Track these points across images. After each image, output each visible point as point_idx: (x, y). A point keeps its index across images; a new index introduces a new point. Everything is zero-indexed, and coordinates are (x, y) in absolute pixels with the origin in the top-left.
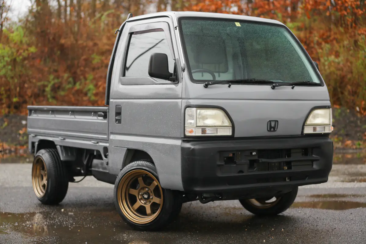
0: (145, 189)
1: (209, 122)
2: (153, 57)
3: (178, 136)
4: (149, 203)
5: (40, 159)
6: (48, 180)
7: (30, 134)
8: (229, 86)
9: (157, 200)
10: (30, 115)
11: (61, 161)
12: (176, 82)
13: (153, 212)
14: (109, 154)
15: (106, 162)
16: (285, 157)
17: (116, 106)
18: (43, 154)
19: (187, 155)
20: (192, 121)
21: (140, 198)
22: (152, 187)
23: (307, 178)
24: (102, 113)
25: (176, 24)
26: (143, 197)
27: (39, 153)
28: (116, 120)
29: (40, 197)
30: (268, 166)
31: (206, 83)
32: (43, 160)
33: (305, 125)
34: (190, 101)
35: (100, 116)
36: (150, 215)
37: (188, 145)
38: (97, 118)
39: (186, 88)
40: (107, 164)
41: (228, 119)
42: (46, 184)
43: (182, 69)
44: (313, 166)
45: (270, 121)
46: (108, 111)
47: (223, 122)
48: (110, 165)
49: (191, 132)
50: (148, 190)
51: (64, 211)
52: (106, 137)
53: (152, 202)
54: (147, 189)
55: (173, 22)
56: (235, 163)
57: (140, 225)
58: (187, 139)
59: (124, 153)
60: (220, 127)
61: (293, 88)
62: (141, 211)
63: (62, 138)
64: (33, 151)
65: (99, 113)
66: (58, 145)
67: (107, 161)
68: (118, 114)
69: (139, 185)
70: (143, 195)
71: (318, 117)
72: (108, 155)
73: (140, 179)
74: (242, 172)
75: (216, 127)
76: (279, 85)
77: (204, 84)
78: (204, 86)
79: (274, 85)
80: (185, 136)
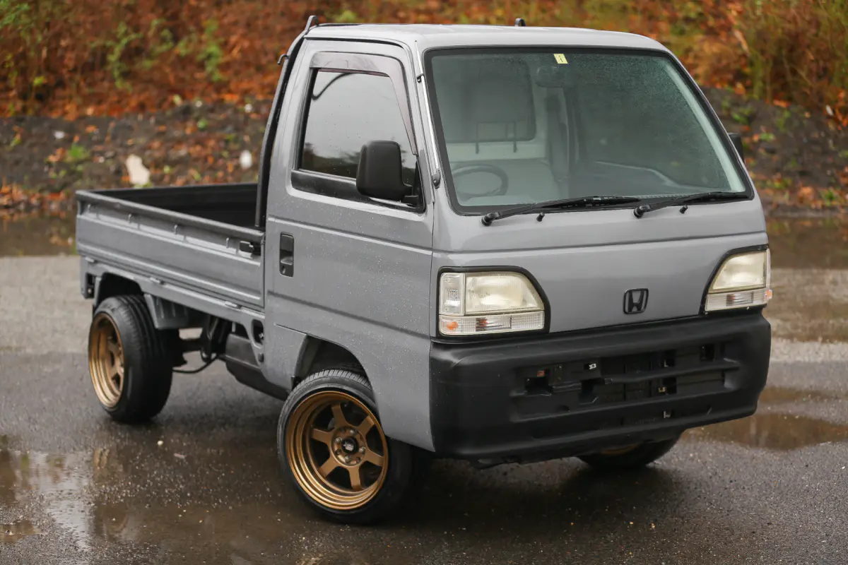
0: (348, 431)
1: (493, 301)
2: (368, 152)
3: (424, 331)
4: (357, 463)
5: (106, 319)
6: (126, 366)
7: (84, 256)
8: (540, 219)
9: (375, 458)
10: (82, 213)
11: (156, 330)
12: (419, 208)
13: (366, 482)
14: (265, 335)
15: (259, 355)
16: (663, 365)
17: (281, 234)
18: (113, 310)
19: (442, 377)
20: (455, 303)
21: (336, 449)
22: (363, 430)
23: (711, 409)
24: (249, 243)
25: (420, 70)
26: (344, 448)
27: (106, 306)
28: (282, 267)
29: (109, 406)
30: (624, 391)
31: (488, 215)
32: (112, 321)
33: (710, 292)
34: (451, 256)
35: (244, 248)
36: (358, 489)
37: (446, 356)
38: (237, 252)
39: (441, 219)
40: (262, 359)
41: (536, 293)
42: (122, 376)
43: (433, 180)
44: (723, 381)
45: (630, 292)
46: (262, 241)
47: (524, 301)
48: (268, 362)
49: (451, 328)
50: (354, 435)
51: (163, 445)
52: (258, 298)
53: (364, 459)
54: (352, 431)
55: (412, 63)
56: (550, 390)
57: (337, 512)
58: (443, 342)
59: (301, 344)
60: (517, 312)
61: (683, 211)
62: (339, 478)
63: (157, 279)
64: (90, 291)
65: (242, 242)
66: (148, 294)
67: (261, 353)
68: (287, 251)
69: (332, 420)
70: (344, 443)
71: (738, 272)
72: (263, 338)
73: (336, 409)
74: (566, 408)
75: (510, 314)
76: (653, 209)
77: (484, 217)
78: (482, 221)
79: (640, 207)
80: (439, 335)
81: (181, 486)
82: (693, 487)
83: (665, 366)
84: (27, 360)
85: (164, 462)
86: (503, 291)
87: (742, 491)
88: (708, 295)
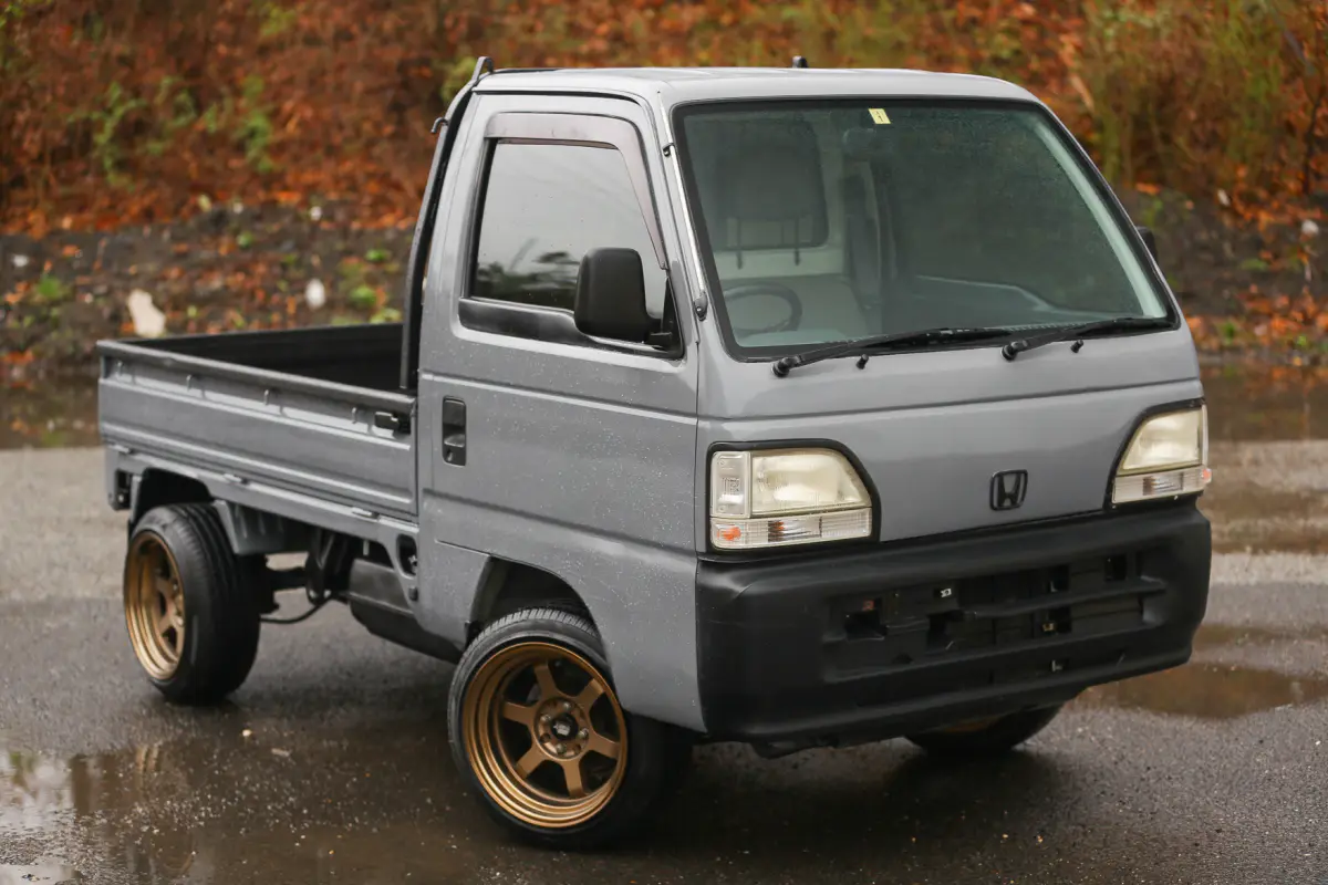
0: (560, 704)
1: (792, 495)
2: (592, 267)
3: (687, 543)
4: (576, 754)
5: (152, 541)
6: (189, 616)
7: (113, 444)
8: (861, 364)
9: (604, 746)
10: (108, 374)
11: (234, 556)
12: (673, 352)
13: (591, 784)
14: (422, 557)
15: (410, 589)
16: (1049, 590)
17: (445, 399)
18: (164, 527)
19: (715, 613)
20: (736, 499)
21: (542, 732)
22: (585, 702)
23: (1123, 656)
24: (390, 415)
25: (667, 137)
26: (554, 731)
27: (151, 521)
28: (447, 451)
29: (158, 677)
30: (993, 630)
31: (782, 358)
32: (163, 543)
33: (1119, 473)
34: (727, 426)
35: (382, 423)
36: (579, 794)
37: (723, 581)
38: (369, 428)
39: (710, 367)
40: (415, 596)
41: (859, 481)
42: (180, 631)
43: (695, 309)
44: (1141, 612)
45: (1000, 476)
46: (413, 412)
47: (841, 494)
48: (426, 599)
49: (730, 537)
50: (571, 710)
52: (407, 501)
53: (586, 748)
54: (567, 705)
55: (654, 127)
56: (884, 631)
57: (547, 832)
58: (716, 560)
59: (480, 571)
60: (830, 511)
61: (1076, 349)
62: (548, 779)
63: (235, 476)
64: (121, 498)
65: (379, 413)
66: (221, 499)
67: (413, 587)
68: (454, 423)
69: (535, 687)
70: (554, 724)
71: (1160, 441)
72: (415, 563)
73: (542, 670)
74: (906, 659)
75: (819, 515)
76: (1031, 345)
77: (776, 363)
78: (774, 369)
79: (1013, 344)
80: (711, 549)
81: (291, 799)
82: (1090, 778)
83: (1053, 590)
84: (15, 610)
85: (259, 763)
86: (807, 478)
87: (1168, 783)
88: (1117, 479)
